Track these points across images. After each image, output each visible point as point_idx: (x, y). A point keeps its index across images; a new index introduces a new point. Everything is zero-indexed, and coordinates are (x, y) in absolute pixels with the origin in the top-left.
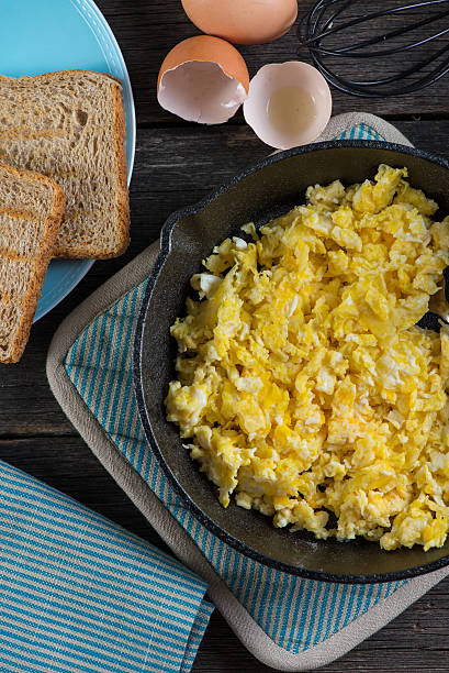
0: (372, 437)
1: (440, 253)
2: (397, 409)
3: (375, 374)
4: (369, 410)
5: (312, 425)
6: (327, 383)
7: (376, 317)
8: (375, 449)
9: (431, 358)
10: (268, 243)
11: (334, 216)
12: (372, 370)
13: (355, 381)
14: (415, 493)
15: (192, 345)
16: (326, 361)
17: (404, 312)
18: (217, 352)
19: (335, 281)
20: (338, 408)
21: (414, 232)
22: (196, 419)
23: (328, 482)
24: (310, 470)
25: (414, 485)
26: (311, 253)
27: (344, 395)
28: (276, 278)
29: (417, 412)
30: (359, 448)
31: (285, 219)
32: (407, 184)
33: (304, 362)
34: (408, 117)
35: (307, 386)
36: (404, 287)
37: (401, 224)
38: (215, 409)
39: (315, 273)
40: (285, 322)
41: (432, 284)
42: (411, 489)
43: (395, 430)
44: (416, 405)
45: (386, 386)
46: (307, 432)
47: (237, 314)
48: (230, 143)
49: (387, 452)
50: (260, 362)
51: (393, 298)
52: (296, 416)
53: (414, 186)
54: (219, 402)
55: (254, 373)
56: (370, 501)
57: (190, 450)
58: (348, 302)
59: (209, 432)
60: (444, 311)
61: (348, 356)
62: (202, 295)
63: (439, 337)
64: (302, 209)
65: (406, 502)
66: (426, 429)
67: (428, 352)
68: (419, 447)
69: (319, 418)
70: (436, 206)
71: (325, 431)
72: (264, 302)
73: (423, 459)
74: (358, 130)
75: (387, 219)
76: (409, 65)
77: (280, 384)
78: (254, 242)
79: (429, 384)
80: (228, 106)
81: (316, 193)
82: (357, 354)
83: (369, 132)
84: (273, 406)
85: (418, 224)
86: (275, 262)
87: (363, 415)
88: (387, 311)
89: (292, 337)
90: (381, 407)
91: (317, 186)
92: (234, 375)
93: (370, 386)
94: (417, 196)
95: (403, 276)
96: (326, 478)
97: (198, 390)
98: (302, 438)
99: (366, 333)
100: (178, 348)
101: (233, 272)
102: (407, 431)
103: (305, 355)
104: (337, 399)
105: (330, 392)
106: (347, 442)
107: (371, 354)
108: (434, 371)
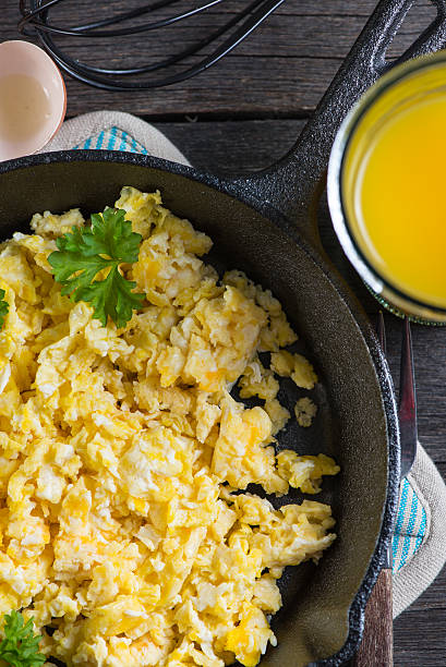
0: (117, 563)
2: (151, 523)
3: (118, 475)
4: (112, 525)
5: (31, 546)
6: (51, 488)
8: (117, 579)
12: (114, 470)
13: (92, 487)
14: (176, 639)
16: (50, 457)
20: (67, 522)
23: (56, 622)
24: (31, 607)
25: (175, 628)
27: (76, 504)
29: (177, 528)
30: (97, 578)
32: (164, 212)
33: (21, 458)
34: (180, 118)
35: (24, 492)
42: (171, 633)
43: (149, 553)
44: (176, 519)
45: (133, 493)
46: (24, 556)
49: (136, 584)
52: (10, 533)
53: (178, 214)
56: (111, 651)
61: (81, 452)
65: (164, 651)
66: (191, 549)
68: (180, 576)
69: (41, 536)
70: (209, 242)
71: (49, 552)
73: (187, 591)
74: (108, 135)
76: (182, 46)
79: (196, 488)
81: (44, 222)
82: (92, 448)
83: (124, 138)
87: (102, 531)
90: (131, 521)
91: (47, 214)
93: (110, 493)
94: (182, 227)
96: (53, 618)
98: (16, 564)
102: (164, 554)
103: (22, 448)
104: (67, 511)
105: (56, 501)
106: (81, 568)
107: (113, 447)
108: (203, 471)
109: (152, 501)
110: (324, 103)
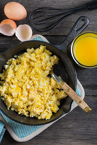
0: (37, 98)
1: (51, 62)
2: (42, 92)
5: (26, 95)
6: (29, 87)
7: (38, 74)
8: (37, 100)
9: (49, 83)
10: (19, 59)
11: (31, 55)
12: (37, 85)
13: (34, 87)
14: (45, 109)
15: (3, 79)
16: (29, 83)
17: (44, 74)
18: (8, 80)
19: (31, 67)
20: (31, 92)
21: (47, 58)
22: (3, 93)
23: (29, 106)
24: (25, 103)
25: (45, 107)
26: (27, 62)
28: (20, 66)
30: (35, 99)
31: (22, 55)
32: (46, 49)
33: (25, 83)
35: (25, 87)
36: (44, 69)
37: (44, 57)
38: (7, 91)
39: (27, 66)
40: (21, 75)
41: (50, 68)
42: (45, 108)
43: (42, 96)
44: (46, 92)
45: (40, 88)
46: (25, 96)
47: (12, 73)
48: (13, 40)
49: (40, 101)
50: (16, 82)
51: (42, 71)
52: (23, 93)
53: (47, 49)
54: (8, 90)
55: (15, 84)
56: (36, 110)
57: (2, 99)
58: (33, 71)
59: (6, 95)
60: (52, 74)
61: (33, 82)
62: (6, 69)
63: (51, 79)
64: (25, 53)
65: (43, 110)
66: (48, 96)
67: (49, 81)
68: (46, 100)
69: (27, 94)
70: (52, 53)
71: (28, 96)
72: (17, 71)
73: (47, 102)
74: (38, 38)
75: (42, 56)
76: (49, 25)
77: (20, 87)
78: (16, 59)
79: (49, 88)
80: (12, 33)
81: (28, 50)
82: (34, 82)
83: (40, 38)
84: (18, 91)
85: (47, 57)
86: (20, 63)
87: (36, 93)
88: (41, 73)
89: (22, 78)
90: (39, 92)
91: (29, 49)
92: (11, 85)
93: (37, 88)
94: (48, 51)
95: (44, 67)
96: (28, 105)
97: (4, 87)
98: (24, 97)
99: (36, 78)
100: (1, 79)
101: (12, 65)
102: (44, 97)
103: (25, 81)
104: (31, 90)
105: (29, 89)
106: (32, 98)
107: (37, 82)
108: (50, 85)
109: (42, 89)
110: (68, 35)
